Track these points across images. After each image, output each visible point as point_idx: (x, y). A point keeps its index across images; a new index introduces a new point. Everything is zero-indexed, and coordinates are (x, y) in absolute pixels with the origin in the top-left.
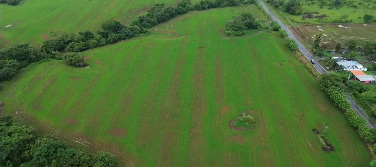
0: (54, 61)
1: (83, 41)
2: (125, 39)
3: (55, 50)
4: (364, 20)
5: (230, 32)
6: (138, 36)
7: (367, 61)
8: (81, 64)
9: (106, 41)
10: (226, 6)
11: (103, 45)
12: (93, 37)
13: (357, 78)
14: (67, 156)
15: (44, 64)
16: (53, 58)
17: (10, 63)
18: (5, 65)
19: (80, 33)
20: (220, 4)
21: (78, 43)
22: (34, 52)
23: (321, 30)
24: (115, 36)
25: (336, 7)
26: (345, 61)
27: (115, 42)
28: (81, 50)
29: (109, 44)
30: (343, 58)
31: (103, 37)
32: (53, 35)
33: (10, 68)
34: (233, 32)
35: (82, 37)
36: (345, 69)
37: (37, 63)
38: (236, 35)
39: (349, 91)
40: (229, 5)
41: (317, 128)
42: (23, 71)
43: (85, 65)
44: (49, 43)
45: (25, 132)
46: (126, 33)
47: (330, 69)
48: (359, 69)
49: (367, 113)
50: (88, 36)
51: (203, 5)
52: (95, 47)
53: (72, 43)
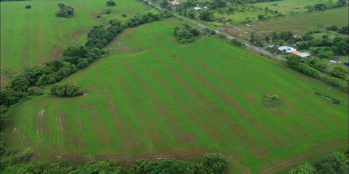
1: (55, 72)
4: (259, 19)
5: (183, 40)
6: (101, 58)
7: (290, 45)
8: (80, 92)
10: (152, 21)
11: (75, 72)
12: (62, 66)
13: (299, 56)
16: (32, 95)
20: (146, 20)
21: (52, 74)
23: (239, 29)
24: (85, 60)
25: (231, 13)
27: (86, 66)
28: (58, 81)
31: (72, 63)
34: (186, 40)
35: (52, 67)
37: (17, 104)
40: (153, 20)
41: (316, 92)
43: (82, 94)
48: (293, 50)
51: (134, 22)
52: (69, 75)
53: (44, 75)
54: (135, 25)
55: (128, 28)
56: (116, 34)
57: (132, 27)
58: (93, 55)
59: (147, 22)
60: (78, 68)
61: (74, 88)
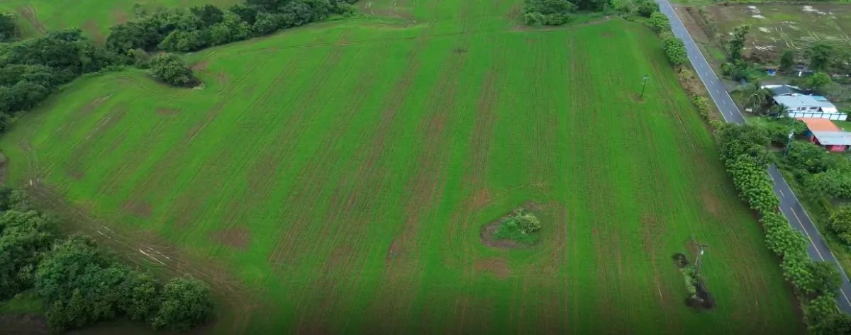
0: (132, 70)
1: (198, 28)
2: (292, 25)
3: (135, 46)
5: (532, 15)
6: (323, 20)
8: (185, 79)
9: (249, 29)
11: (242, 39)
12: (221, 20)
13: (815, 138)
14: (102, 283)
15: (109, 75)
16: (130, 63)
17: (33, 72)
18: (21, 75)
19: (194, 11)
21: (188, 33)
22: (87, 49)
23: (759, 16)
26: (796, 94)
27: (269, 31)
28: (194, 48)
29: (256, 36)
30: (794, 87)
31: (243, 19)
32: (139, 12)
33: (31, 83)
34: (541, 15)
35: (198, 18)
36: (791, 115)
37: (95, 73)
38: (548, 24)
39: (787, 169)
41: (683, 253)
42: (62, 91)
43: (193, 83)
44: (122, 29)
45: (32, 225)
46: (295, 11)
47: (755, 114)
48: (825, 117)
49: (819, 221)
50: (211, 16)
52: (224, 43)
53: (176, 31)
58: (299, 12)
60: (252, 31)
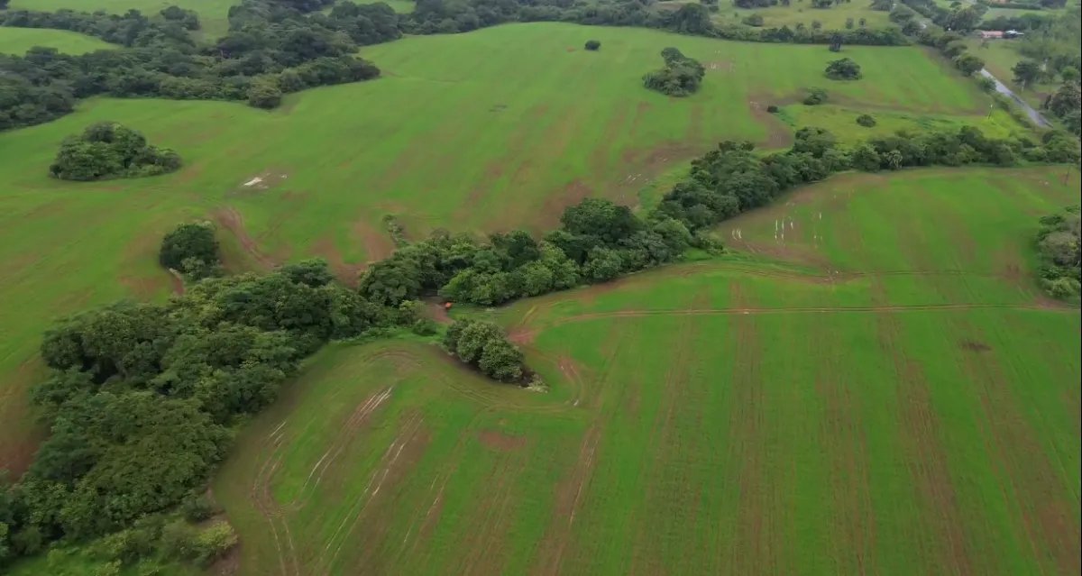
0: (405, 336)
1: (504, 269)
2: (642, 268)
3: (410, 294)
6: (682, 260)
8: (516, 371)
9: (576, 272)
10: (965, 162)
11: (566, 287)
12: (536, 257)
15: (375, 346)
16: (402, 323)
17: (269, 346)
18: (249, 351)
19: (497, 240)
20: (943, 153)
21: (489, 276)
22: (344, 302)
24: (610, 257)
27: (608, 278)
28: (497, 302)
31: (569, 256)
32: (395, 229)
33: (265, 366)
35: (503, 253)
37: (351, 339)
40: (974, 161)
42: (304, 371)
43: (526, 378)
44: (393, 267)
46: (647, 247)
50: (521, 250)
51: (885, 155)
52: (541, 293)
53: (468, 271)
54: (885, 166)
55: (852, 171)
56: (788, 181)
57: (867, 170)
58: (651, 248)
59: (943, 163)
60: (582, 275)
61: (505, 352)
